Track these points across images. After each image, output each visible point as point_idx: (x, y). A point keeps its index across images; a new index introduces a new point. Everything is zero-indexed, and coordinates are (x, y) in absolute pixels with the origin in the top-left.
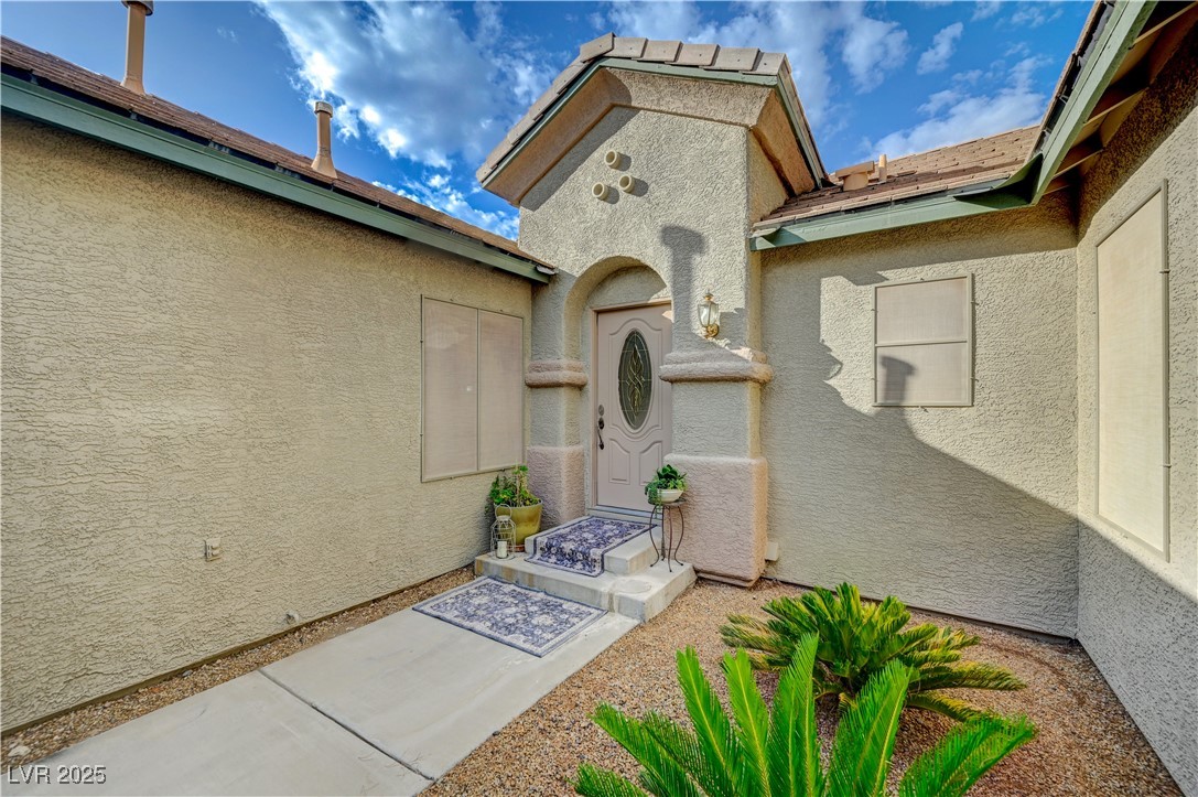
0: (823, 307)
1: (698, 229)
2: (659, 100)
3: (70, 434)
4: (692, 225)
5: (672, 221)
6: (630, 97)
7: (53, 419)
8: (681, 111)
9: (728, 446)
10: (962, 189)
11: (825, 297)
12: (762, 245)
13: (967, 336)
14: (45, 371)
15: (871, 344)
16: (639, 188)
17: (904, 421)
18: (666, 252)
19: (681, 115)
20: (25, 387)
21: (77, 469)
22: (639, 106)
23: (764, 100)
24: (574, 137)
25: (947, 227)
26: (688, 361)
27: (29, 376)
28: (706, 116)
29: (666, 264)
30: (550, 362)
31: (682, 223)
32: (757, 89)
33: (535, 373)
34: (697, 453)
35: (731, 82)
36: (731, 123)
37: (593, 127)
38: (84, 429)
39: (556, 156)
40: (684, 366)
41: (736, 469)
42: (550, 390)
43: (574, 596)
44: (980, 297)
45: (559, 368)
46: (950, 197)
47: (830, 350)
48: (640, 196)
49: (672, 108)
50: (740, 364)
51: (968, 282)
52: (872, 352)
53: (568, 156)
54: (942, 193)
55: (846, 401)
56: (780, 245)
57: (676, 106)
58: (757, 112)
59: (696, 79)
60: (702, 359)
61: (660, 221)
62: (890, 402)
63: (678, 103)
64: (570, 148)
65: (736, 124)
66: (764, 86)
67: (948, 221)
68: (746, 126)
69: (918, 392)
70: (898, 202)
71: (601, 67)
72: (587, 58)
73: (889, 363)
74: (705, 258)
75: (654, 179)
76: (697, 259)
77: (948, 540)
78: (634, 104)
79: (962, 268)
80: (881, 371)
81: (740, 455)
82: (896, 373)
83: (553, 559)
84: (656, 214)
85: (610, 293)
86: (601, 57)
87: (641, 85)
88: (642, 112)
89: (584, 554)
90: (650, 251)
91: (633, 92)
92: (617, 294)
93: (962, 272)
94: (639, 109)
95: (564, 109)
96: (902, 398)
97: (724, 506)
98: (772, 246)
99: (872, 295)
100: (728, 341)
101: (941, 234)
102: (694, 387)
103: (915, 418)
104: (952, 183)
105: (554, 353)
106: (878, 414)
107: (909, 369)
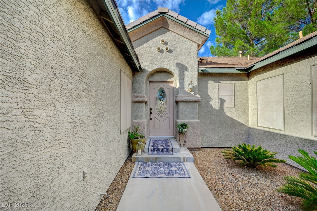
0: (209, 87)
1: (186, 65)
2: (177, 30)
3: (44, 122)
4: (185, 64)
5: (179, 62)
6: (169, 27)
7: (38, 113)
8: (182, 35)
9: (193, 117)
10: (237, 68)
11: (209, 85)
12: (200, 71)
13: (234, 95)
14: (34, 82)
15: (218, 95)
16: (170, 51)
17: (224, 111)
18: (177, 69)
19: (182, 36)
20: (25, 92)
21: (46, 143)
22: (171, 30)
23: (204, 39)
24: (150, 31)
25: (230, 74)
26: (185, 97)
27: (27, 85)
28: (189, 38)
29: (177, 72)
30: (140, 95)
31: (182, 63)
32: (204, 36)
33: (135, 98)
34: (186, 119)
35: (199, 33)
36: (195, 42)
37: (155, 31)
38: (49, 119)
39: (144, 35)
40: (184, 98)
41: (197, 123)
42: (140, 103)
43: (172, 161)
44: (235, 88)
45: (144, 97)
46: (235, 69)
47: (210, 96)
48: (170, 53)
49: (180, 33)
50: (198, 98)
51: (234, 85)
52: (218, 97)
53: (147, 36)
54: (234, 68)
55: (213, 107)
56: (204, 72)
57: (181, 33)
58: (201, 41)
59: (190, 29)
60: (188, 97)
61: (176, 61)
62: (221, 107)
63: (182, 33)
64: (148, 34)
65: (196, 43)
66: (206, 36)
67: (231, 73)
68: (198, 44)
69: (226, 105)
70: (227, 68)
71: (163, 16)
72: (160, 11)
73: (221, 99)
74: (188, 72)
75: (174, 50)
76: (186, 72)
77: (231, 133)
78: (169, 29)
79: (233, 82)
80: (220, 101)
81: (196, 119)
82: (222, 101)
83: (156, 152)
84: (175, 59)
85: (156, 77)
86: (164, 13)
87: (173, 25)
88: (170, 31)
89: (166, 149)
90: (173, 68)
91: (170, 26)
92: (158, 77)
93: (232, 83)
94: (170, 30)
95: (150, 23)
96: (223, 106)
97: (194, 132)
98: (202, 72)
99: (218, 85)
100: (194, 93)
101: (229, 75)
102: (185, 103)
103: (225, 110)
104: (236, 66)
105: (141, 92)
106: (219, 110)
107: (224, 101)
